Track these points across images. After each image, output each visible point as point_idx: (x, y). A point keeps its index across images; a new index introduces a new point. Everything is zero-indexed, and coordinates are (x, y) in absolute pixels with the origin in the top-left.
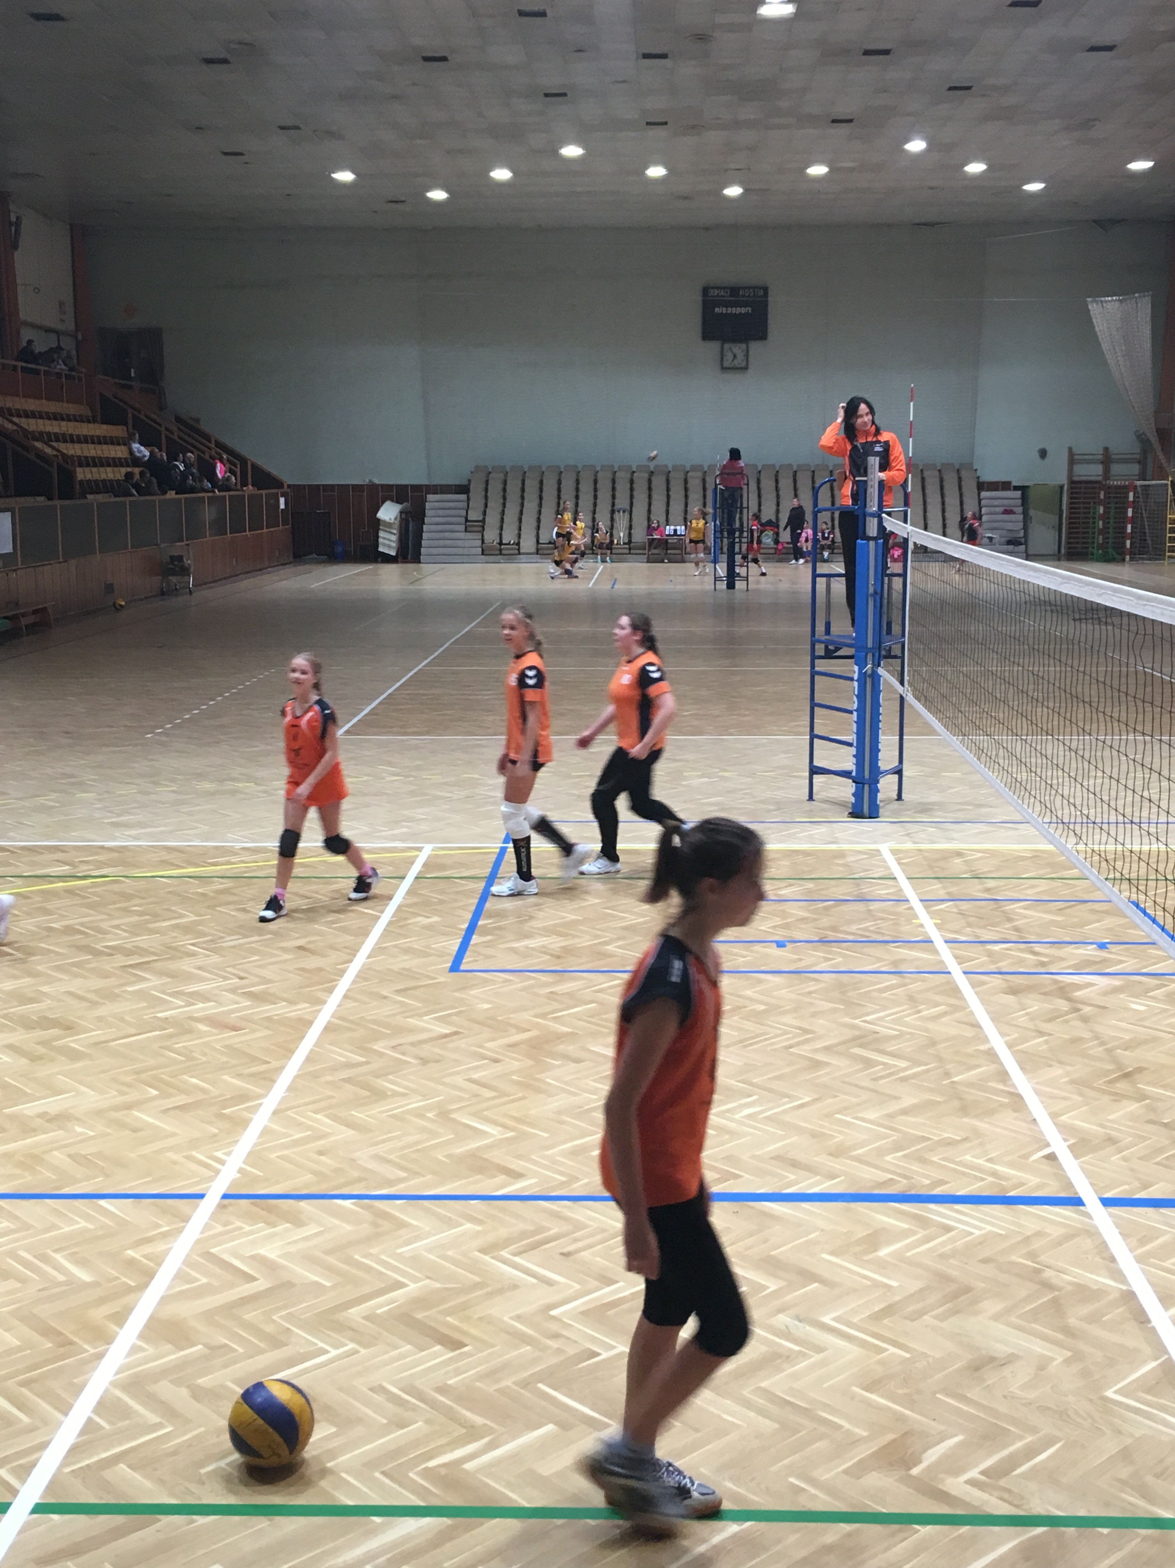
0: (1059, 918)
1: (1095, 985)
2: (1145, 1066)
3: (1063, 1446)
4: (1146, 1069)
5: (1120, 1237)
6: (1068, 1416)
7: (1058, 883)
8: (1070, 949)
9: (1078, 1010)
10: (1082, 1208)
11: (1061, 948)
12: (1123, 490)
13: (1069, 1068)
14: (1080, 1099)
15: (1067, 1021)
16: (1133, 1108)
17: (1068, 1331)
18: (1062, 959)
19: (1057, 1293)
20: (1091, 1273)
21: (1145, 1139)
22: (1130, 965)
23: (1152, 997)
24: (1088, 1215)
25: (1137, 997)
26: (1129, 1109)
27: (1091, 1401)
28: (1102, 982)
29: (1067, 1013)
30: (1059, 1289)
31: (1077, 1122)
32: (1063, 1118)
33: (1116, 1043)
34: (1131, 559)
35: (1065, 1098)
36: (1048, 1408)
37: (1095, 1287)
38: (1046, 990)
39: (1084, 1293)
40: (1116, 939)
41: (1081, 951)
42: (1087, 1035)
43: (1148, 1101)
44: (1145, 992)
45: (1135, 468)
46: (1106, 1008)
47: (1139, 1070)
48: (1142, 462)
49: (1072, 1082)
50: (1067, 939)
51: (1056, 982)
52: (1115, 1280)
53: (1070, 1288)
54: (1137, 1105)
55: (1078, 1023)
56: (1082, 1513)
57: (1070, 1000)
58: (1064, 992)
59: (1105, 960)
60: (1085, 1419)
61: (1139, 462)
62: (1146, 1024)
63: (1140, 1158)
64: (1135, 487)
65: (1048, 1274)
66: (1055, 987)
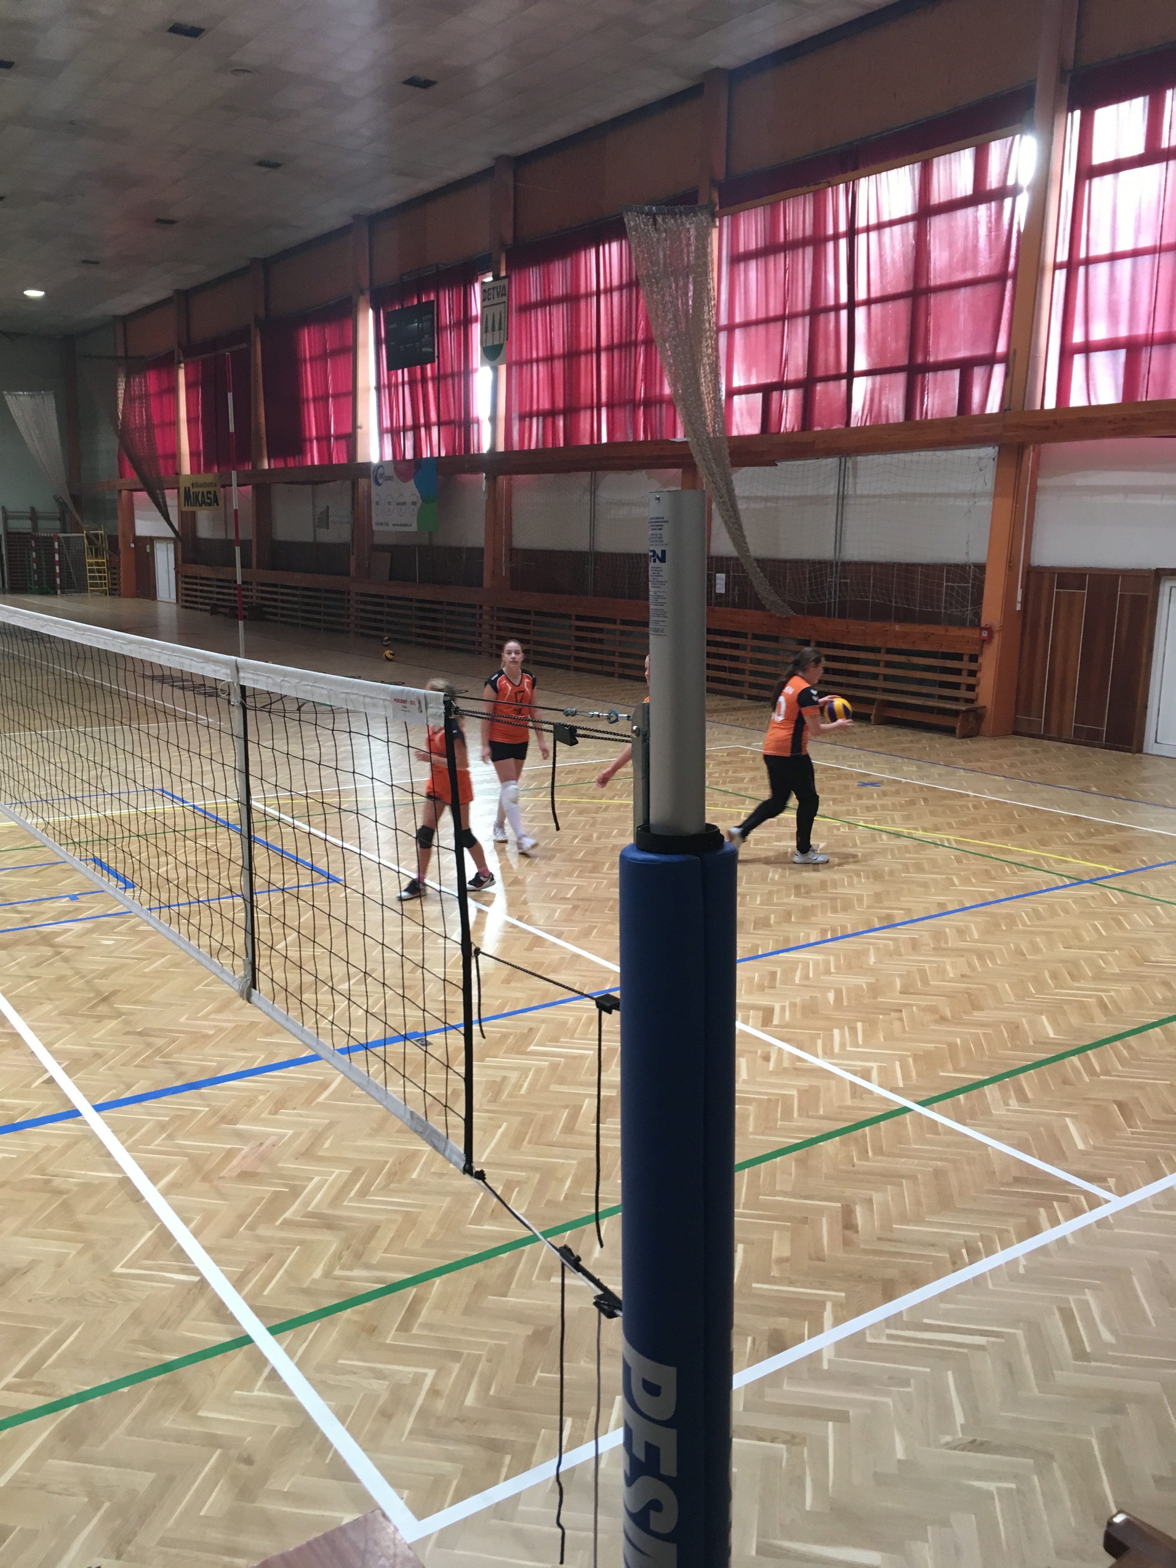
0: (37, 880)
1: (72, 930)
2: (117, 988)
3: (83, 1329)
4: (119, 991)
5: (112, 1135)
6: (85, 1300)
7: (32, 851)
8: (47, 904)
9: (60, 953)
10: (79, 1118)
11: (40, 905)
12: (49, 541)
13: (57, 1003)
14: (69, 1026)
15: (51, 964)
16: (112, 1025)
17: (78, 1227)
18: (43, 913)
19: (65, 1196)
20: (92, 1170)
21: (125, 1048)
22: (97, 909)
23: (116, 933)
24: (85, 1123)
25: (106, 934)
26: (109, 1027)
27: (103, 1280)
28: (77, 927)
29: (51, 957)
30: (67, 1192)
31: (69, 1047)
32: (56, 1046)
33: (94, 975)
34: (62, 592)
35: (57, 1029)
36: (68, 1299)
37: (97, 1182)
38: (33, 940)
39: (89, 1189)
40: (84, 891)
41: (57, 904)
42: (69, 973)
43: (123, 1017)
44: (112, 930)
45: (57, 524)
46: (82, 947)
47: (114, 993)
48: (62, 519)
49: (62, 1013)
50: (45, 896)
51: (39, 933)
52: (112, 1172)
53: (76, 1188)
54: (116, 1021)
55: (60, 964)
56: (105, 1381)
57: (52, 945)
58: (46, 940)
59: (77, 909)
60: (99, 1298)
61: (60, 519)
62: (115, 954)
63: (123, 1065)
64: (59, 538)
65: (57, 1181)
66: (38, 937)
